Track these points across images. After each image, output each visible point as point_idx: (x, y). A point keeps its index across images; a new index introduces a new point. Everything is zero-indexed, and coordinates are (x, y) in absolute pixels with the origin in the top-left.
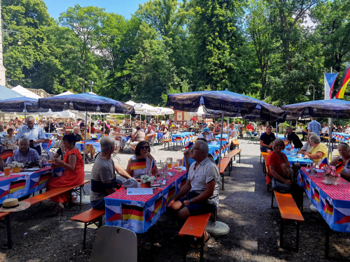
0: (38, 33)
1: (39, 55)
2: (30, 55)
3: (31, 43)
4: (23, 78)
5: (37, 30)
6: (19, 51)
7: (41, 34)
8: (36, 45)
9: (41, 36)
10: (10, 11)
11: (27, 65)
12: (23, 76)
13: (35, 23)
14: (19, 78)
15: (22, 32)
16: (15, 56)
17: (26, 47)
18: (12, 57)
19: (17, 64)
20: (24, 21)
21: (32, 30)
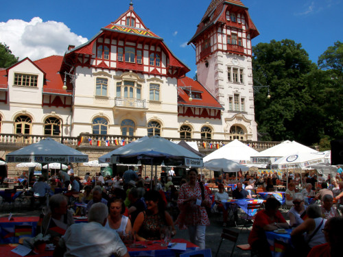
0: (299, 82)
1: (300, 105)
2: (291, 106)
3: (292, 94)
4: (285, 131)
5: (298, 79)
6: (280, 105)
7: (302, 83)
8: (297, 95)
9: (302, 85)
10: (272, 67)
11: (289, 117)
12: (285, 129)
13: (296, 73)
14: (280, 132)
15: (283, 85)
16: (276, 110)
17: (287, 98)
18: (274, 111)
19: (278, 117)
20: (285, 74)
21: (293, 80)
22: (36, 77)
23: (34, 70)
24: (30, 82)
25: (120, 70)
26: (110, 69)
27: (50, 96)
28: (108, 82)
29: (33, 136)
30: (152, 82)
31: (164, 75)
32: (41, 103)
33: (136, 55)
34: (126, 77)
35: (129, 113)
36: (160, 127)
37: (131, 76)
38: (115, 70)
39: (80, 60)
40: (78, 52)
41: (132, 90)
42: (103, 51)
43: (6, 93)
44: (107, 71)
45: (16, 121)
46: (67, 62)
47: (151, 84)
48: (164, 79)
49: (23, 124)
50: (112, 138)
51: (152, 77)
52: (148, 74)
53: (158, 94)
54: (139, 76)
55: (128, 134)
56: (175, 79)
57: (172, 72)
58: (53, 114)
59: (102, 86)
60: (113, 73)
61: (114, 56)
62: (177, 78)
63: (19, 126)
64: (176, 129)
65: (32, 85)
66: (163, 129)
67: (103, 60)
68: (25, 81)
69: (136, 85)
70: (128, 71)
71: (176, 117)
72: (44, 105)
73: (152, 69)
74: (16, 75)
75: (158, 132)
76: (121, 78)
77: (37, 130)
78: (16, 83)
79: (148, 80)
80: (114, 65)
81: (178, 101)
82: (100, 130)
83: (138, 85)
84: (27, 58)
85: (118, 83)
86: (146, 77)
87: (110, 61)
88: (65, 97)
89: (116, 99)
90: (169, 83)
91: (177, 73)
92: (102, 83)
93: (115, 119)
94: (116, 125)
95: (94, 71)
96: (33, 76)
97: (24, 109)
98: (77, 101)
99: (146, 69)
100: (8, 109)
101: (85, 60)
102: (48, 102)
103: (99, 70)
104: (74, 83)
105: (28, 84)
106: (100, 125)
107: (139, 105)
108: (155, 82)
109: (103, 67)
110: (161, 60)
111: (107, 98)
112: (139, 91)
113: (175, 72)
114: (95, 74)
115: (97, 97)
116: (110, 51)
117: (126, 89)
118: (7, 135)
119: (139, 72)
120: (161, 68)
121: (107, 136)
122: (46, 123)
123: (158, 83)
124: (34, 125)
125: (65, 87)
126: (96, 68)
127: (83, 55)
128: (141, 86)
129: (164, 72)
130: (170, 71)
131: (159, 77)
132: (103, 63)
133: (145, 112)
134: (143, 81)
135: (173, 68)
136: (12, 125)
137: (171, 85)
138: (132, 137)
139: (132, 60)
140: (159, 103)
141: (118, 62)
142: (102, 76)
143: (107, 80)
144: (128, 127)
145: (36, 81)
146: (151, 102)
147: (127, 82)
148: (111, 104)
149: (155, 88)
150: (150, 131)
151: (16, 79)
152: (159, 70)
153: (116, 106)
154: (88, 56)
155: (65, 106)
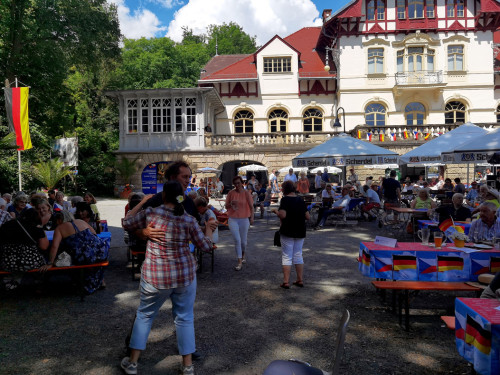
22: (289, 58)
23: (285, 51)
24: (282, 67)
25: (400, 32)
26: (386, 33)
27: (308, 82)
28: (385, 53)
29: (290, 134)
30: (451, 43)
31: (471, 30)
32: (297, 91)
33: (425, 5)
34: (412, 41)
35: (416, 93)
36: (464, 109)
37: (418, 38)
38: (394, 33)
39: (345, 27)
40: (341, 17)
41: (419, 59)
42: (376, 8)
43: (257, 84)
44: (383, 37)
45: (270, 117)
46: (327, 32)
47: (450, 47)
48: (471, 35)
49: (278, 120)
50: (400, 130)
51: (451, 35)
52: (445, 31)
53: (462, 60)
54: (431, 37)
55: (415, 122)
56: (489, 32)
57: (485, 22)
58: (313, 104)
59: (376, 59)
60: (392, 38)
61: (391, 13)
62: (493, 30)
63: (274, 123)
64: (492, 110)
65: (285, 70)
66: (469, 111)
67: (377, 22)
68: (278, 65)
69: (425, 51)
70: (414, 32)
71: (491, 92)
72: (301, 93)
73: (451, 23)
74: (265, 59)
75: (461, 116)
76: (403, 44)
77: (295, 126)
78: (266, 70)
79: (445, 41)
80: (392, 27)
81: (495, 67)
82: (375, 120)
83: (429, 50)
84: (277, 36)
85: (399, 53)
86: (442, 36)
87: (386, 21)
88: (327, 81)
89: (397, 75)
90: (479, 40)
91: (493, 22)
92: (376, 55)
93: (396, 103)
94: (398, 112)
95: (364, 39)
96: (285, 58)
97: (278, 102)
98: (343, 85)
99: (441, 25)
100: (261, 103)
101: (352, 26)
102: (306, 90)
103: (371, 38)
104: (338, 61)
105: (280, 70)
106: (375, 113)
107: (432, 80)
108: (456, 42)
109: (377, 31)
110: (465, 5)
111: (383, 76)
112: (431, 59)
113: (490, 20)
114: (365, 44)
115: (370, 76)
116: (386, 7)
117: (411, 60)
118: (261, 135)
119: (430, 31)
120: (466, 18)
121: (386, 128)
122: (305, 116)
123: (462, 42)
124: (292, 121)
125: (327, 67)
126: (366, 35)
127: (349, 19)
128: (433, 51)
129: (471, 24)
130: (481, 22)
131: (462, 34)
132: (377, 27)
133: (442, 89)
134: (437, 43)
135: (485, 16)
136: (266, 122)
137: (484, 43)
138: (422, 128)
139: (419, 14)
140: (464, 73)
141: (399, 20)
142: (376, 46)
143: (382, 49)
144: (415, 113)
145: (289, 64)
146: (450, 73)
147: (413, 49)
148: (390, 83)
149: (456, 51)
150: (449, 116)
151: (265, 65)
152: (462, 22)
153: (397, 85)
154: (355, 20)
155: (327, 93)
